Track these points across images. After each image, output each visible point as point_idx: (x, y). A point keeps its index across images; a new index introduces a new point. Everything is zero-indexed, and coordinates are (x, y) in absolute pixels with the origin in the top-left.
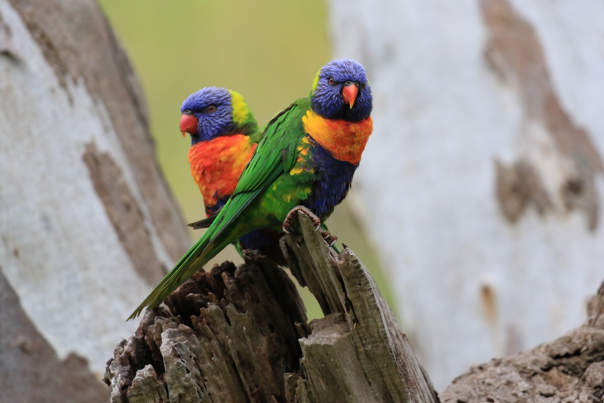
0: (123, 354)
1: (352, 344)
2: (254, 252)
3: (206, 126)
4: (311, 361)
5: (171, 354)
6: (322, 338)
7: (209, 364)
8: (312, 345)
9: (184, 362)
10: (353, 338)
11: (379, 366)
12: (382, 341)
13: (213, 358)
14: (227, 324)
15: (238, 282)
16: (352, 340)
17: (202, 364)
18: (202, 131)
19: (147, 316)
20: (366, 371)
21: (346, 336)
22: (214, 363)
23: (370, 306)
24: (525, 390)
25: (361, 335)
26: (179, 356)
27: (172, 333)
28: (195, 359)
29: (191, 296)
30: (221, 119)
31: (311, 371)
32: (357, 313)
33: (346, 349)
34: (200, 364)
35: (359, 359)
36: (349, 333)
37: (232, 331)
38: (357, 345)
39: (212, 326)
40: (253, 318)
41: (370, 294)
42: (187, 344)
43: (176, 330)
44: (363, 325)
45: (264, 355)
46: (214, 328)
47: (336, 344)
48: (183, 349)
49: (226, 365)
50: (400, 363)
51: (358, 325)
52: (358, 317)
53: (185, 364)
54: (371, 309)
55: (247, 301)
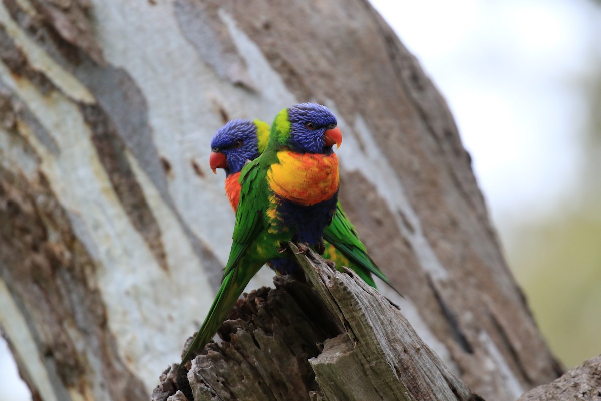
0: (165, 381)
1: (356, 362)
2: (285, 278)
3: (234, 162)
4: (322, 379)
5: (194, 380)
6: (327, 358)
7: (239, 387)
8: (317, 365)
9: (208, 387)
10: (357, 356)
11: (387, 381)
12: (382, 358)
13: (243, 381)
14: (256, 347)
15: (266, 308)
16: (356, 358)
17: (234, 387)
18: (232, 165)
19: (188, 343)
20: (375, 386)
21: (349, 354)
22: (245, 386)
23: (363, 324)
24: (585, 392)
25: (364, 352)
26: (202, 382)
27: (201, 359)
28: (223, 383)
29: (229, 322)
30: (247, 153)
31: (325, 390)
32: (355, 332)
33: (350, 367)
34: (230, 387)
35: (367, 376)
36: (352, 351)
37: (262, 354)
38: (362, 362)
39: (242, 350)
40: (282, 340)
41: (361, 314)
42: (212, 369)
43: (205, 356)
44: (363, 343)
45: (297, 375)
46: (245, 352)
47: (337, 363)
48: (208, 374)
49: (259, 387)
50: (409, 376)
51: (358, 343)
52: (357, 336)
53: (209, 389)
54: (365, 328)
55: (276, 324)
